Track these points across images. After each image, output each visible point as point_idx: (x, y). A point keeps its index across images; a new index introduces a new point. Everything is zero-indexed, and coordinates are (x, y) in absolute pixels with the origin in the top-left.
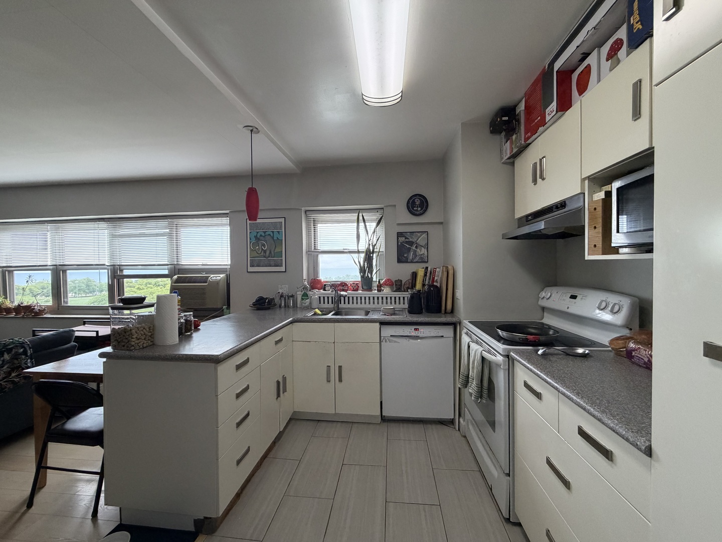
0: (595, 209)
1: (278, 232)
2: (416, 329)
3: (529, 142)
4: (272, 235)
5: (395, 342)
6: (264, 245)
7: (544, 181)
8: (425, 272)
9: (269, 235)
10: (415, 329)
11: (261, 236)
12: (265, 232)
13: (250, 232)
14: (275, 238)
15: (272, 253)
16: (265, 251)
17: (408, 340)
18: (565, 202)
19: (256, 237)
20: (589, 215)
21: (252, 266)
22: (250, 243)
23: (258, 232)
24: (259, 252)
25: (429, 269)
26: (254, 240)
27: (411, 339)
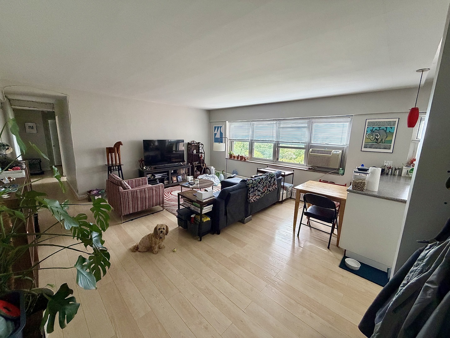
1: (391, 128)
4: (385, 129)
6: (377, 136)
9: (383, 129)
11: (376, 129)
12: (379, 128)
13: (368, 127)
14: (388, 131)
15: (383, 140)
16: (377, 140)
19: (372, 131)
21: (365, 147)
22: (367, 134)
23: (374, 128)
24: (373, 140)
26: (369, 132)
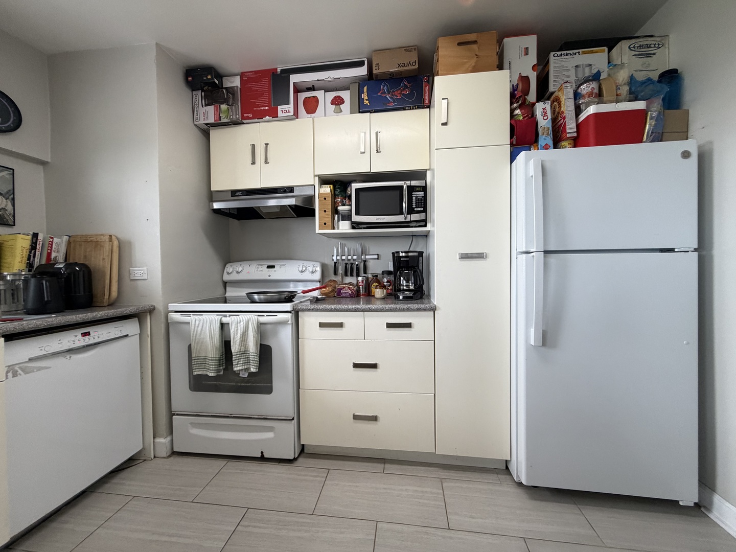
0: (325, 199)
2: (84, 335)
3: (244, 121)
5: (39, 369)
7: (266, 165)
8: (33, 243)
10: (82, 334)
17: (68, 357)
18: (293, 188)
20: (319, 202)
25: (41, 237)
27: (72, 354)
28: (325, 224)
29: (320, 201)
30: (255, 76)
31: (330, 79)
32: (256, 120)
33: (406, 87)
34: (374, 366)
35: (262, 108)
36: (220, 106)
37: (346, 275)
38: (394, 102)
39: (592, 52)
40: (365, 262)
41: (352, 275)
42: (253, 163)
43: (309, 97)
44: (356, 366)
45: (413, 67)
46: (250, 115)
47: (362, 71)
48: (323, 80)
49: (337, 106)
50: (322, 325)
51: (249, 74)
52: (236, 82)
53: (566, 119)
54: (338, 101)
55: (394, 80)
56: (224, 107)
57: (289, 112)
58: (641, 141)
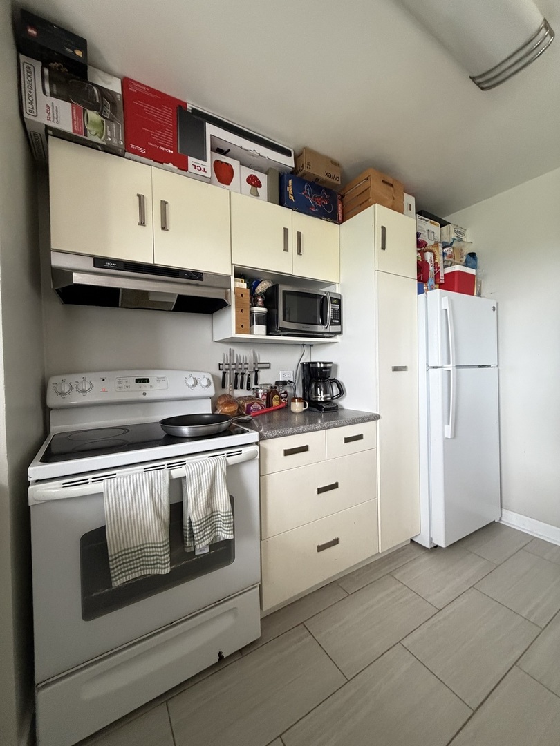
0: (242, 296)
7: (164, 231)
18: (203, 274)
20: (235, 298)
28: (242, 326)
29: (236, 296)
30: (149, 94)
31: (254, 153)
32: (151, 162)
33: (325, 198)
34: (335, 486)
35: (163, 149)
36: (84, 110)
37: (236, 388)
38: (316, 208)
39: (433, 223)
40: (257, 371)
41: (242, 388)
42: (142, 223)
43: (222, 162)
44: (320, 491)
45: (336, 182)
46: (143, 151)
47: (289, 162)
48: (247, 150)
49: (254, 188)
50: (288, 452)
51: (140, 86)
52: (115, 86)
53: (440, 270)
54: (254, 182)
55: (317, 186)
56: (93, 115)
57: (204, 171)
58: (473, 295)
